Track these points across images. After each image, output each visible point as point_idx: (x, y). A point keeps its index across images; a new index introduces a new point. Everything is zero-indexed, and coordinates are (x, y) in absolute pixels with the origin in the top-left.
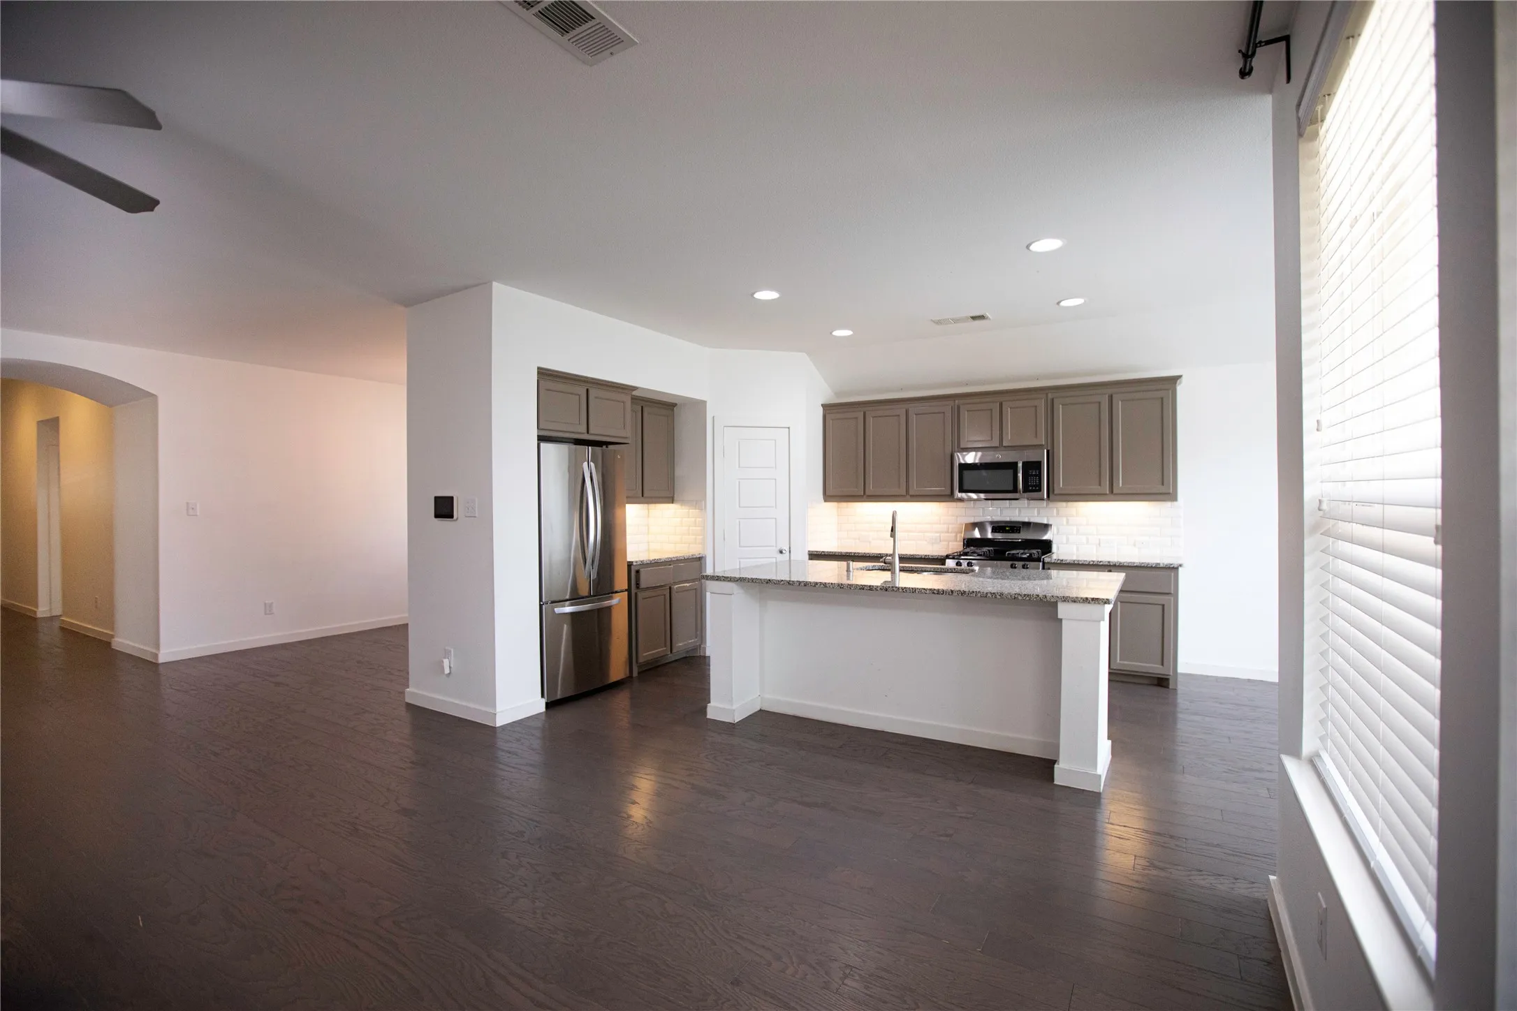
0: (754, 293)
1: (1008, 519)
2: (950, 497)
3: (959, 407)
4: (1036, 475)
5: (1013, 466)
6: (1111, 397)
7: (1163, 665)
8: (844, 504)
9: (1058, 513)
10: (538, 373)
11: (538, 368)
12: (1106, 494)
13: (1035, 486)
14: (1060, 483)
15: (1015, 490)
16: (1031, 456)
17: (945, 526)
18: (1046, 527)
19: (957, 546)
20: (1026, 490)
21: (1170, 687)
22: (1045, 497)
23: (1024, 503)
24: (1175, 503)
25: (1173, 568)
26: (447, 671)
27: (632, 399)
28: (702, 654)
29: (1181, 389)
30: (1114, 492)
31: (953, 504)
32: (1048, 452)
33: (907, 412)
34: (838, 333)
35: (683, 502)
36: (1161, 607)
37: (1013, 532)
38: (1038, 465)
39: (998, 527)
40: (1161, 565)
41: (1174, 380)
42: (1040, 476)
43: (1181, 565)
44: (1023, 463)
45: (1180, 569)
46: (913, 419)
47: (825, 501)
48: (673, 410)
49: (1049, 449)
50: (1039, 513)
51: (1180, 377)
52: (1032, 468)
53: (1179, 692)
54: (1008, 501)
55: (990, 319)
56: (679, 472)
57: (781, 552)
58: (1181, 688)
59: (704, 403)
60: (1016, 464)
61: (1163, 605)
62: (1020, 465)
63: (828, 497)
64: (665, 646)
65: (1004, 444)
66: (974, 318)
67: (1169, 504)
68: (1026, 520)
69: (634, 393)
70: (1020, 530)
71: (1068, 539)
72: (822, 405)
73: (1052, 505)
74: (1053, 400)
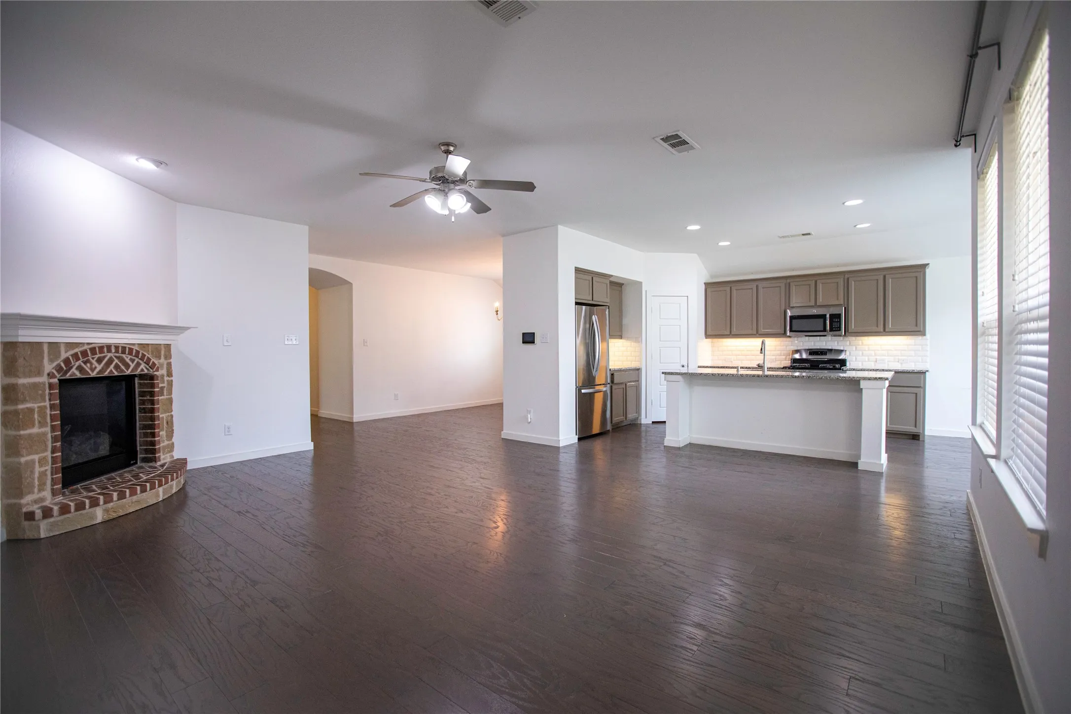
0: (687, 227)
1: (818, 348)
2: (784, 334)
3: (789, 284)
4: (838, 322)
5: (824, 317)
6: (885, 277)
7: (916, 427)
8: (716, 340)
9: (850, 343)
10: (575, 270)
11: (575, 267)
12: (881, 332)
13: (837, 328)
14: (852, 326)
15: (825, 330)
16: (835, 311)
17: (779, 352)
18: (841, 351)
19: (788, 363)
20: (831, 330)
21: (921, 440)
22: (843, 334)
23: (829, 338)
24: (924, 337)
25: (923, 372)
26: (529, 421)
27: (610, 282)
28: (639, 423)
29: (928, 271)
30: (886, 330)
31: (785, 339)
32: (845, 308)
33: (757, 286)
34: (721, 244)
35: (628, 338)
36: (915, 394)
37: (822, 355)
38: (838, 316)
39: (812, 352)
40: (915, 371)
41: (925, 266)
42: (840, 322)
43: (927, 371)
44: (830, 315)
45: (927, 373)
46: (761, 291)
47: (706, 338)
48: (621, 287)
49: (846, 306)
50: (838, 343)
51: (929, 264)
52: (835, 318)
53: (926, 442)
54: (818, 337)
55: (813, 235)
56: (625, 321)
57: (683, 366)
58: (927, 441)
59: (641, 283)
60: (826, 315)
61: (916, 394)
62: (828, 316)
63: (707, 336)
64: (623, 416)
65: (818, 304)
66: (803, 235)
67: (920, 338)
68: (830, 348)
69: (612, 279)
70: (826, 354)
71: (856, 359)
72: (705, 283)
73: (846, 339)
74: (848, 279)
